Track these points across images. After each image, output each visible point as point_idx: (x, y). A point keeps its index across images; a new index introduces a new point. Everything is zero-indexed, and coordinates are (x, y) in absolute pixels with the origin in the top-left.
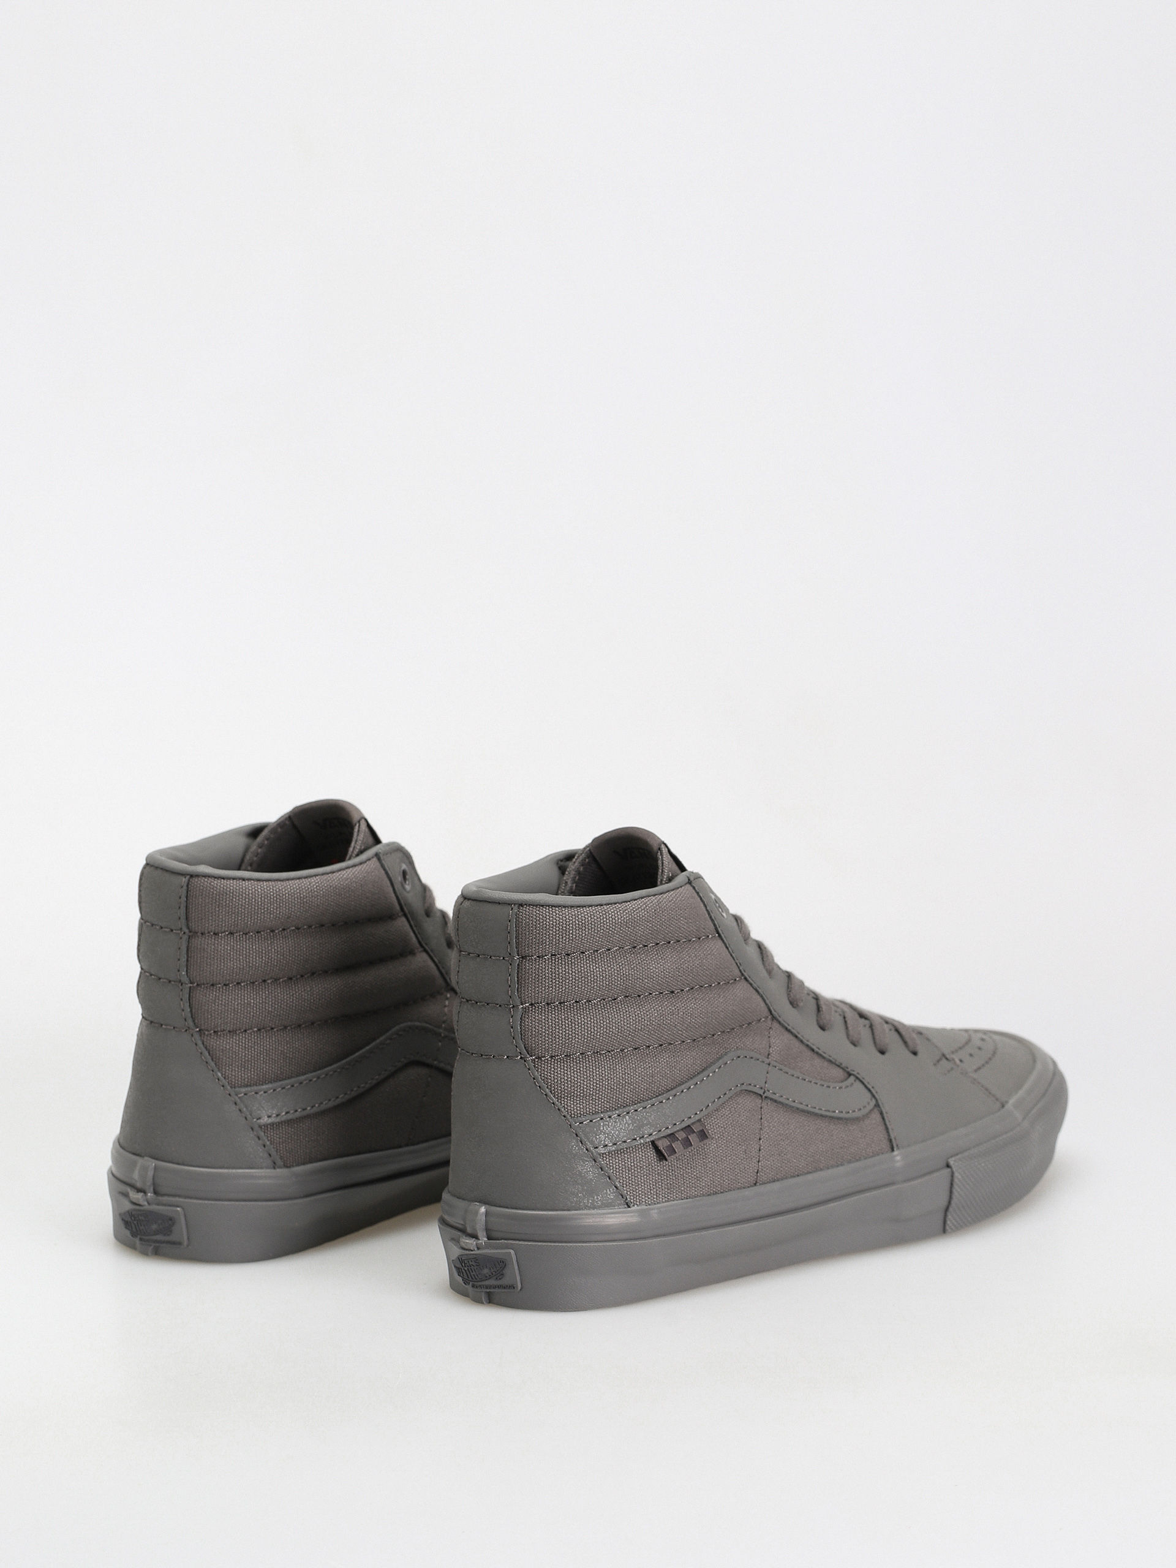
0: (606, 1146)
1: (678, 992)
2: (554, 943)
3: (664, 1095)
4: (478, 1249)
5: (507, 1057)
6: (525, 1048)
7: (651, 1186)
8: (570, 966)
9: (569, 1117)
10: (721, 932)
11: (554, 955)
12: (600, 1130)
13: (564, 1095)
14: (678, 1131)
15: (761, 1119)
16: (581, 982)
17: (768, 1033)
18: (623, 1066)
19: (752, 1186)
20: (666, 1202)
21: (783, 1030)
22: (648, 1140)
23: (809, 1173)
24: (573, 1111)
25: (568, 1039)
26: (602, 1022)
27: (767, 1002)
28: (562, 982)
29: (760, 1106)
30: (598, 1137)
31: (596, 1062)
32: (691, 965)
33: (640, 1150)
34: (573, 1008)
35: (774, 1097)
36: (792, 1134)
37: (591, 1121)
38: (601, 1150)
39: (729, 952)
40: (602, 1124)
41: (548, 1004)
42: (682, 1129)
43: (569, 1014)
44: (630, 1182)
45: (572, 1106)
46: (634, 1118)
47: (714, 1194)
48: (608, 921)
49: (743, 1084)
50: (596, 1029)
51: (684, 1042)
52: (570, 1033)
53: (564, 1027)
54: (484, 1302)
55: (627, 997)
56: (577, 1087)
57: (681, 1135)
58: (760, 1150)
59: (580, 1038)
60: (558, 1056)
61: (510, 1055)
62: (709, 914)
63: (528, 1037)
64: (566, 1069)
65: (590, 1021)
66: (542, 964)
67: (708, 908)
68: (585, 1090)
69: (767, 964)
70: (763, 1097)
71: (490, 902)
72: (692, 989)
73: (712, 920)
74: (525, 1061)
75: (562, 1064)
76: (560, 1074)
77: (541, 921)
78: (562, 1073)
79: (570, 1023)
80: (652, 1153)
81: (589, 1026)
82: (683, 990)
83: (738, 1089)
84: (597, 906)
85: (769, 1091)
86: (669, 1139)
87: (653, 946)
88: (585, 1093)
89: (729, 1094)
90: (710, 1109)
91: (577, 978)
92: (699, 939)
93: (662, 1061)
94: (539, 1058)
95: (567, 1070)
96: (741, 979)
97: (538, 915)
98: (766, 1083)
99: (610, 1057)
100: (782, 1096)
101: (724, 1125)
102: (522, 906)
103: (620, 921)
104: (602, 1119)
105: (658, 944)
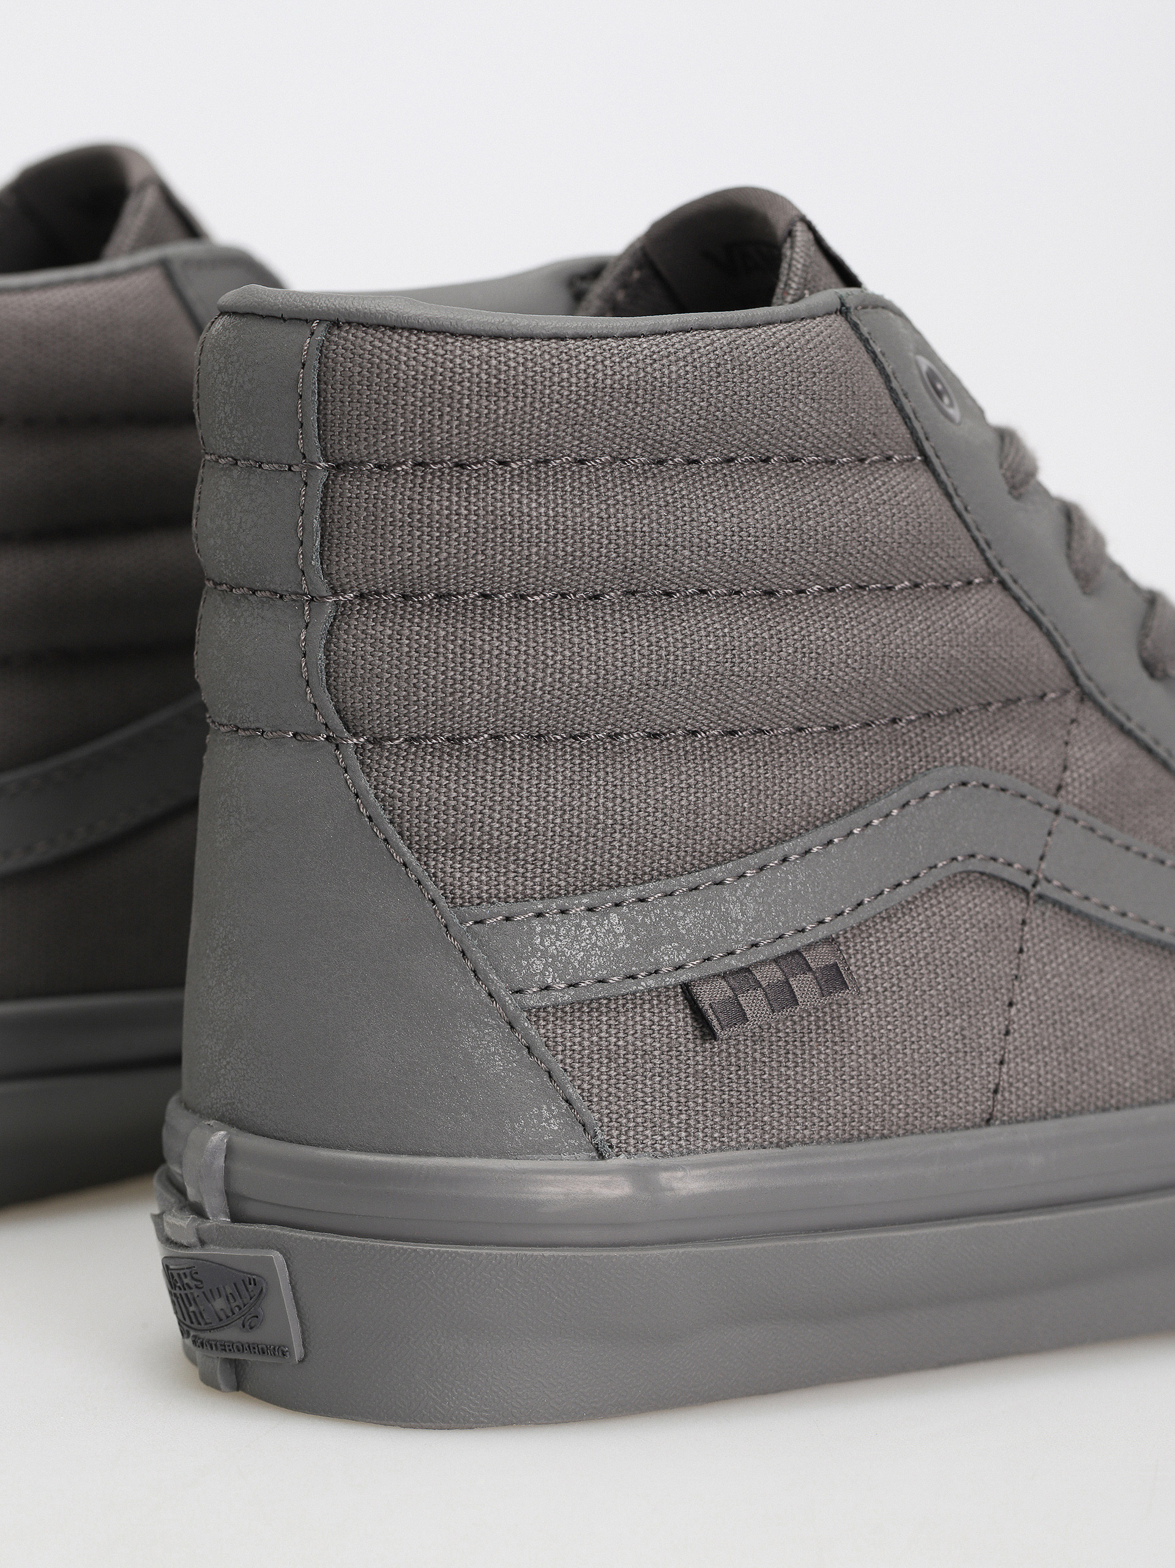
0: (548, 988)
1: (786, 595)
2: (418, 429)
3: (730, 865)
4: (203, 1243)
5: (295, 735)
6: (338, 712)
7: (674, 1104)
8: (464, 494)
9: (442, 902)
10: (930, 453)
11: (420, 464)
12: (532, 945)
13: (435, 843)
14: (763, 963)
15: (1021, 951)
16: (493, 540)
17: (1064, 732)
18: (610, 778)
19: (975, 1126)
20: (714, 1150)
21: (1111, 731)
22: (670, 981)
23: (1150, 1103)
24: (460, 887)
25: (452, 694)
26: (550, 654)
27: (1067, 651)
28: (438, 538)
29: (1020, 918)
30: (524, 963)
31: (531, 760)
32: (827, 524)
33: (647, 1006)
34: (473, 611)
35: (1062, 897)
36: (1110, 999)
37: (508, 919)
38: (532, 999)
39: (954, 507)
40: (539, 929)
41: (405, 597)
42: (776, 960)
43: (460, 625)
44: (612, 1090)
45: (458, 875)
46: (634, 920)
47: (859, 1139)
48: (574, 380)
49: (973, 856)
50: (531, 670)
51: (801, 730)
52: (459, 677)
53: (441, 659)
54: (222, 1387)
55: (633, 593)
56: (472, 825)
57: (770, 975)
58: (1007, 1033)
59: (485, 691)
60: (426, 737)
61: (300, 729)
62: (896, 401)
63: (345, 684)
64: (445, 773)
65: (516, 648)
66: (386, 485)
67: (894, 384)
68: (496, 834)
69: (1077, 557)
70: (1032, 895)
71: (262, 316)
72: (832, 590)
73: (906, 419)
74: (337, 748)
75: (437, 761)
76: (428, 787)
77: (385, 367)
78: (434, 785)
79: (459, 651)
80: (680, 1019)
81: (513, 660)
82: (803, 591)
83: (956, 867)
84: (549, 339)
85: (1049, 881)
86: (732, 982)
87: (715, 464)
88: (496, 843)
89: (927, 880)
90: (863, 913)
91: (482, 531)
92: (862, 461)
93: (729, 774)
94: (377, 741)
95: (447, 778)
96: (990, 582)
97: (377, 351)
98: (1042, 858)
99: (577, 753)
100: (1087, 898)
101: (904, 959)
102: (339, 327)
103: (609, 382)
104: (539, 915)
105: (732, 460)
